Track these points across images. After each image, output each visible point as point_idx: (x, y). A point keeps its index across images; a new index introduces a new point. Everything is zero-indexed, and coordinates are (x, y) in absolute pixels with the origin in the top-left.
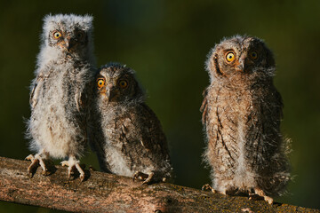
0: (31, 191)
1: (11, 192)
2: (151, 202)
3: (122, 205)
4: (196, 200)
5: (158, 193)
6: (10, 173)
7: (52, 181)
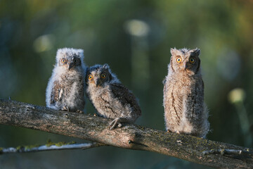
0: (59, 127)
1: (48, 127)
2: (126, 135)
3: (110, 137)
4: (152, 135)
5: (130, 130)
6: (48, 116)
7: (71, 122)
